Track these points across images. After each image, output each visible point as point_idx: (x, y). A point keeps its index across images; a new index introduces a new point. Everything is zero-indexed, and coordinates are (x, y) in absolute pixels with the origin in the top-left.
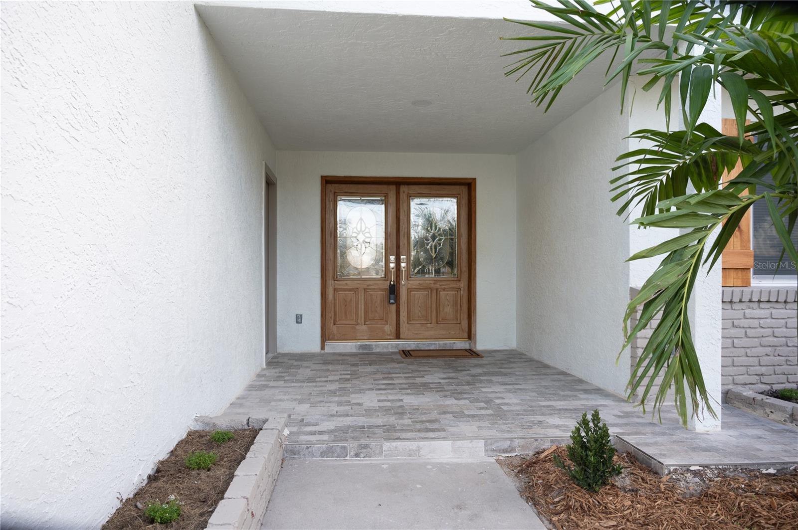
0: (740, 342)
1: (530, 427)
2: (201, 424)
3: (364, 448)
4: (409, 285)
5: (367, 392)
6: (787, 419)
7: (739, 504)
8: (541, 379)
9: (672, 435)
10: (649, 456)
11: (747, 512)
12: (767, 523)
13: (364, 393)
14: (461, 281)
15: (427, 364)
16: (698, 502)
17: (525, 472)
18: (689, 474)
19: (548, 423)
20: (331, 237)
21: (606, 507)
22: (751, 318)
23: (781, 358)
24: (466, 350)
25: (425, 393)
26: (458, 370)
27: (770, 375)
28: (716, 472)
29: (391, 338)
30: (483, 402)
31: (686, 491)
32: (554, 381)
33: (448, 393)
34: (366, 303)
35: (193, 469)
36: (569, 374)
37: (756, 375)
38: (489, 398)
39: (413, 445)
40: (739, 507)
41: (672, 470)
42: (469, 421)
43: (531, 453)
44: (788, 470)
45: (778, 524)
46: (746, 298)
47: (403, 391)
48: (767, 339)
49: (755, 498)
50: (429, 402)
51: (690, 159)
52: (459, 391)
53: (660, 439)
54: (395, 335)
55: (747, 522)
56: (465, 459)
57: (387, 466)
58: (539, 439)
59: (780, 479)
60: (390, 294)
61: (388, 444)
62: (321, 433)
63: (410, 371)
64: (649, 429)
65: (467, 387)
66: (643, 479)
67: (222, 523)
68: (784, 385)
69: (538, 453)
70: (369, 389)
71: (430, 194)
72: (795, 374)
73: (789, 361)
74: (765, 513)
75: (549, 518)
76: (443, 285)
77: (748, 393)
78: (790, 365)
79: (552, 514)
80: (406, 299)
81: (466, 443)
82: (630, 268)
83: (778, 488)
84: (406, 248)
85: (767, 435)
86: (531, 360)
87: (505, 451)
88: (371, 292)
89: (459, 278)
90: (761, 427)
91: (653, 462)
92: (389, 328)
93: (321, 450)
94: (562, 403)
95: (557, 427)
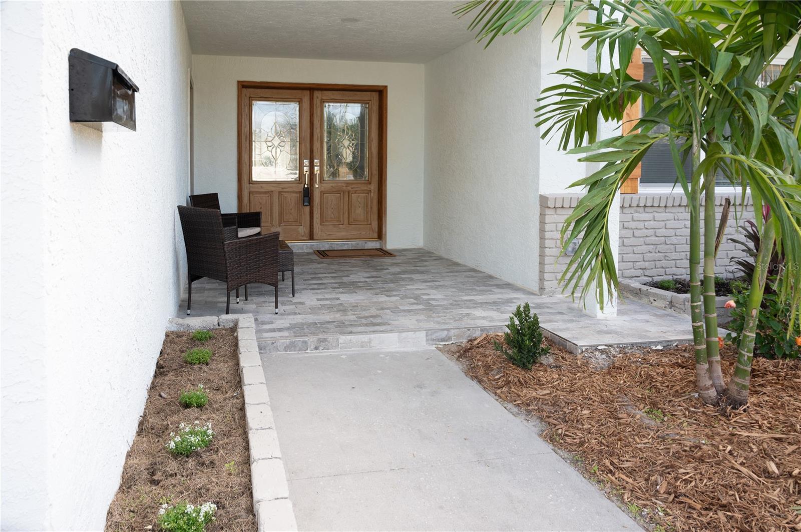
0: (629, 241)
1: (460, 319)
2: (176, 325)
3: (323, 342)
4: (322, 187)
5: (303, 291)
6: (667, 306)
7: (640, 373)
8: (456, 276)
9: (579, 322)
10: (564, 339)
11: (647, 378)
12: (662, 386)
13: (301, 293)
14: (372, 184)
15: (347, 264)
16: (609, 373)
17: (464, 357)
18: (598, 353)
19: (474, 315)
20: (246, 140)
21: (539, 380)
22: (638, 221)
23: (661, 254)
24: (377, 249)
25: (357, 291)
26: (378, 269)
27: (652, 269)
28: (618, 350)
29: (305, 239)
30: (412, 298)
31: (597, 365)
32: (468, 277)
33: (378, 291)
34: (281, 205)
35: (194, 364)
36: (479, 271)
37: (641, 269)
38: (416, 294)
39: (364, 338)
40: (641, 375)
41: (584, 350)
42: (407, 316)
43: (465, 341)
44: (672, 346)
45: (670, 386)
46: (634, 204)
47: (336, 289)
48: (650, 238)
49: (651, 368)
50: (364, 300)
51: (603, 95)
52: (387, 289)
53: (570, 325)
54: (309, 236)
55: (647, 386)
56: (410, 349)
57: (346, 356)
58: (471, 329)
59: (667, 353)
60: (304, 197)
61: (344, 337)
62: (280, 330)
63: (334, 271)
64: (558, 317)
65: (392, 285)
66: (562, 358)
67: (258, 403)
68: (662, 277)
69: (471, 341)
70: (304, 289)
71: (343, 100)
72: (671, 268)
73: (667, 256)
74: (660, 379)
75: (494, 391)
76: (354, 188)
77: (635, 284)
78: (668, 260)
79: (495, 388)
80: (320, 201)
81: (410, 334)
82: (540, 178)
83: (667, 360)
84: (319, 153)
85: (653, 319)
86: (440, 258)
87: (443, 340)
88: (285, 195)
89: (370, 180)
90: (647, 313)
91: (568, 343)
92: (303, 230)
93: (285, 345)
94: (481, 297)
95: (483, 318)
